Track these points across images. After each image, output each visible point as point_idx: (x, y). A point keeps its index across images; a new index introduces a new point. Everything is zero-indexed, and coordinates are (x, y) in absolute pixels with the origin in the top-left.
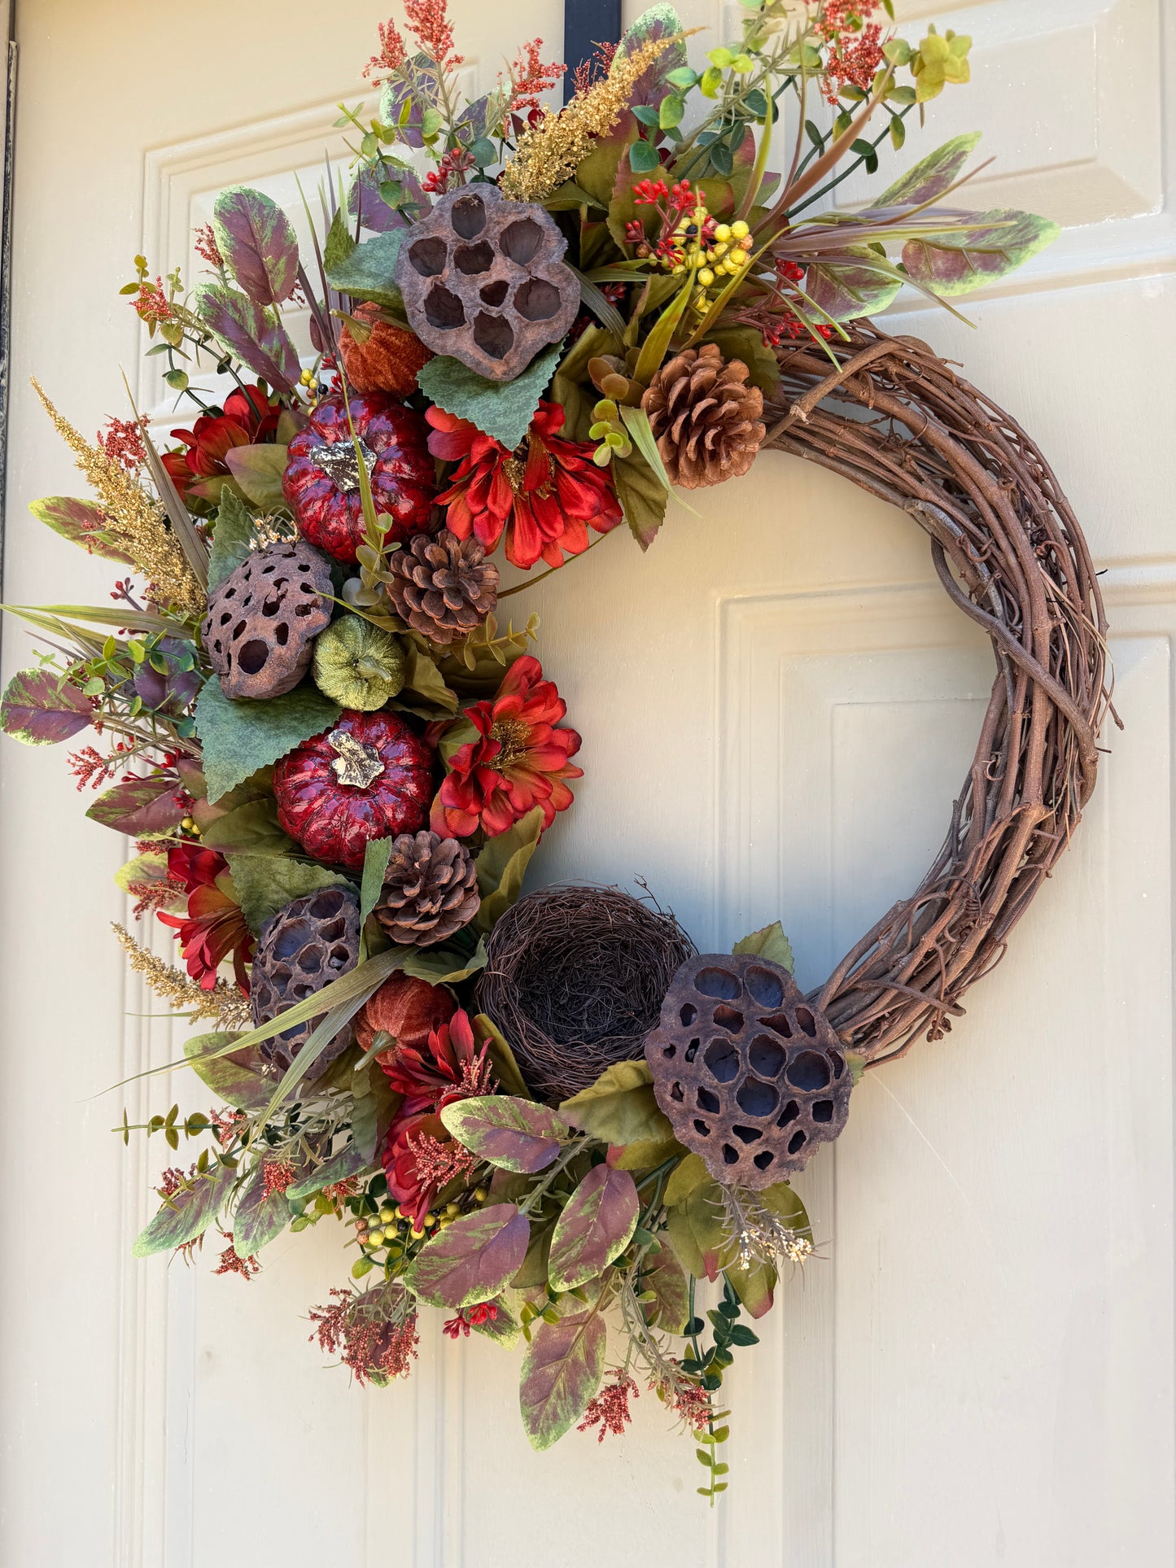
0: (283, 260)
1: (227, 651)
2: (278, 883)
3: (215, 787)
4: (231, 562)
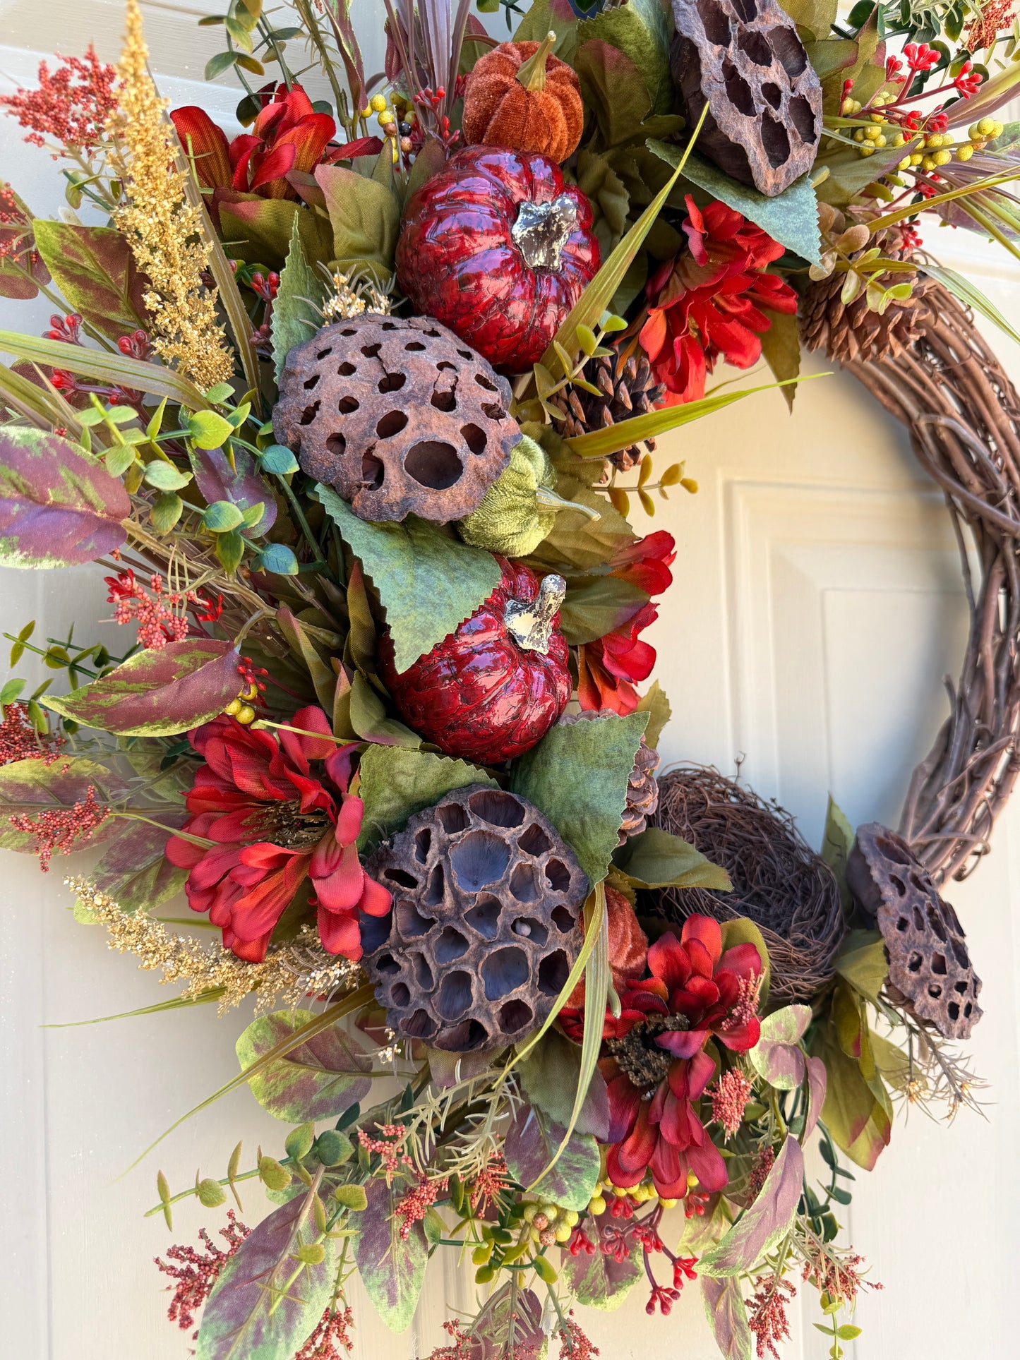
1: (364, 451)
2: (396, 787)
3: (406, 648)
4: (294, 325)
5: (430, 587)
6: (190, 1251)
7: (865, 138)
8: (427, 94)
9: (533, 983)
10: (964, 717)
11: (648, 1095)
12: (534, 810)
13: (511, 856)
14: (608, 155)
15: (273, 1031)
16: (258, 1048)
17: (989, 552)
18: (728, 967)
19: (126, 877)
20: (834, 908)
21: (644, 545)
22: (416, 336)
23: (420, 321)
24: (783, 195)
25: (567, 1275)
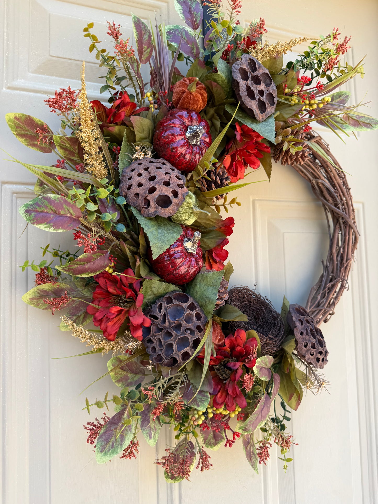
0: (149, 49)
1: (144, 198)
2: (153, 292)
3: (155, 252)
4: (125, 161)
5: (162, 236)
6: (93, 423)
7: (292, 101)
8: (162, 92)
9: (191, 347)
10: (327, 272)
11: (225, 382)
12: (192, 298)
13: (185, 311)
14: (214, 108)
15: (117, 361)
16: (113, 365)
17: (336, 221)
18: (247, 345)
19: (75, 317)
20: (282, 329)
21: (226, 221)
22: (159, 165)
23: (160, 160)
24: (265, 121)
25: (202, 438)
